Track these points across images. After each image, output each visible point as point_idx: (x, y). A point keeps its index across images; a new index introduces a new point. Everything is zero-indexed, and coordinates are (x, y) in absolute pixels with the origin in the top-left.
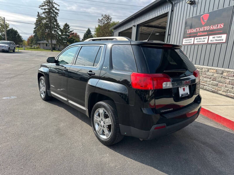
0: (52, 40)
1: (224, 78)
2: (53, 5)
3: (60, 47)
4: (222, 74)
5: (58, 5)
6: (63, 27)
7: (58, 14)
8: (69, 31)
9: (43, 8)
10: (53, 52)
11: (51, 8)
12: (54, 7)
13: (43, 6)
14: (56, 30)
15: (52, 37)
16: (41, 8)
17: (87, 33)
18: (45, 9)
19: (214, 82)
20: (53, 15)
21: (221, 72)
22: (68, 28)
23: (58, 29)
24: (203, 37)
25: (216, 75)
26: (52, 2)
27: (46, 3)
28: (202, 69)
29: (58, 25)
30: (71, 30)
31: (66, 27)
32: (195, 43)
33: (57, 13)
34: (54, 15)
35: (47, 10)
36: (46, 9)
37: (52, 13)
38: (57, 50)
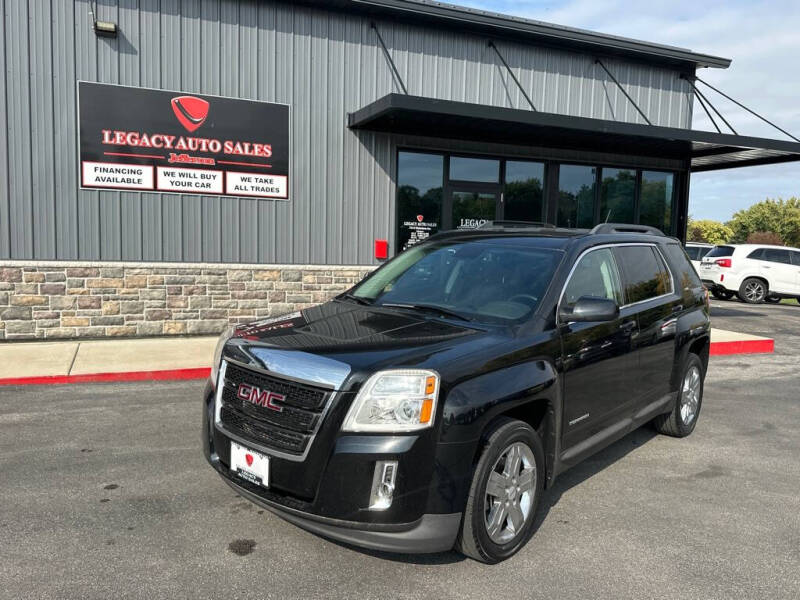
1: (307, 288)
4: (299, 280)
19: (281, 304)
21: (296, 276)
24: (199, 173)
25: (282, 285)
28: (225, 274)
32: (160, 187)
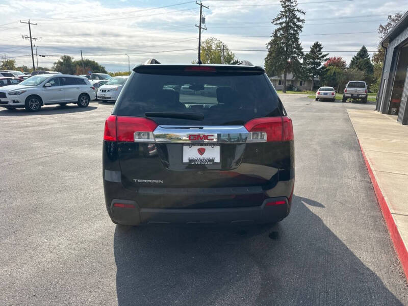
0: (287, 74)
2: (294, 15)
3: (301, 84)
5: (303, 13)
6: (310, 50)
7: (302, 27)
8: (320, 56)
9: (278, 22)
10: (286, 94)
11: (291, 20)
12: (295, 17)
13: (279, 19)
14: (295, 55)
15: (288, 68)
16: (274, 23)
17: (358, 57)
18: (281, 24)
20: (292, 32)
22: (320, 50)
23: (298, 55)
26: (294, 9)
27: (283, 13)
29: (299, 48)
30: (324, 54)
31: (316, 48)
33: (300, 27)
34: (294, 30)
35: (284, 25)
36: (283, 23)
37: (291, 27)
38: (296, 90)
